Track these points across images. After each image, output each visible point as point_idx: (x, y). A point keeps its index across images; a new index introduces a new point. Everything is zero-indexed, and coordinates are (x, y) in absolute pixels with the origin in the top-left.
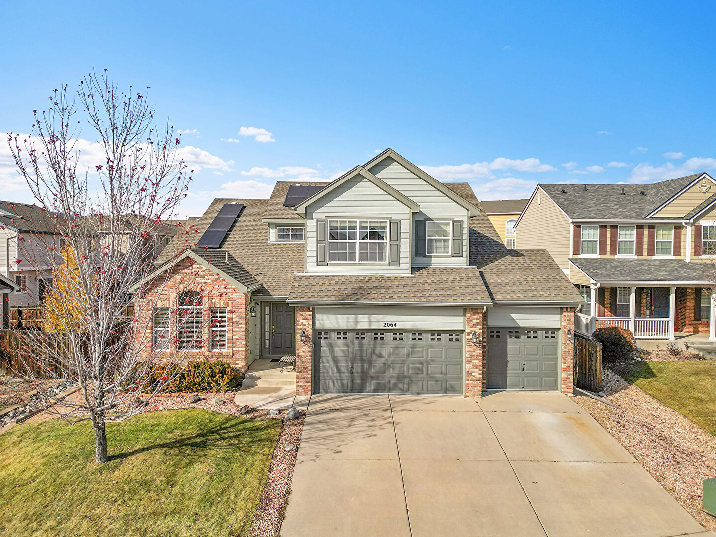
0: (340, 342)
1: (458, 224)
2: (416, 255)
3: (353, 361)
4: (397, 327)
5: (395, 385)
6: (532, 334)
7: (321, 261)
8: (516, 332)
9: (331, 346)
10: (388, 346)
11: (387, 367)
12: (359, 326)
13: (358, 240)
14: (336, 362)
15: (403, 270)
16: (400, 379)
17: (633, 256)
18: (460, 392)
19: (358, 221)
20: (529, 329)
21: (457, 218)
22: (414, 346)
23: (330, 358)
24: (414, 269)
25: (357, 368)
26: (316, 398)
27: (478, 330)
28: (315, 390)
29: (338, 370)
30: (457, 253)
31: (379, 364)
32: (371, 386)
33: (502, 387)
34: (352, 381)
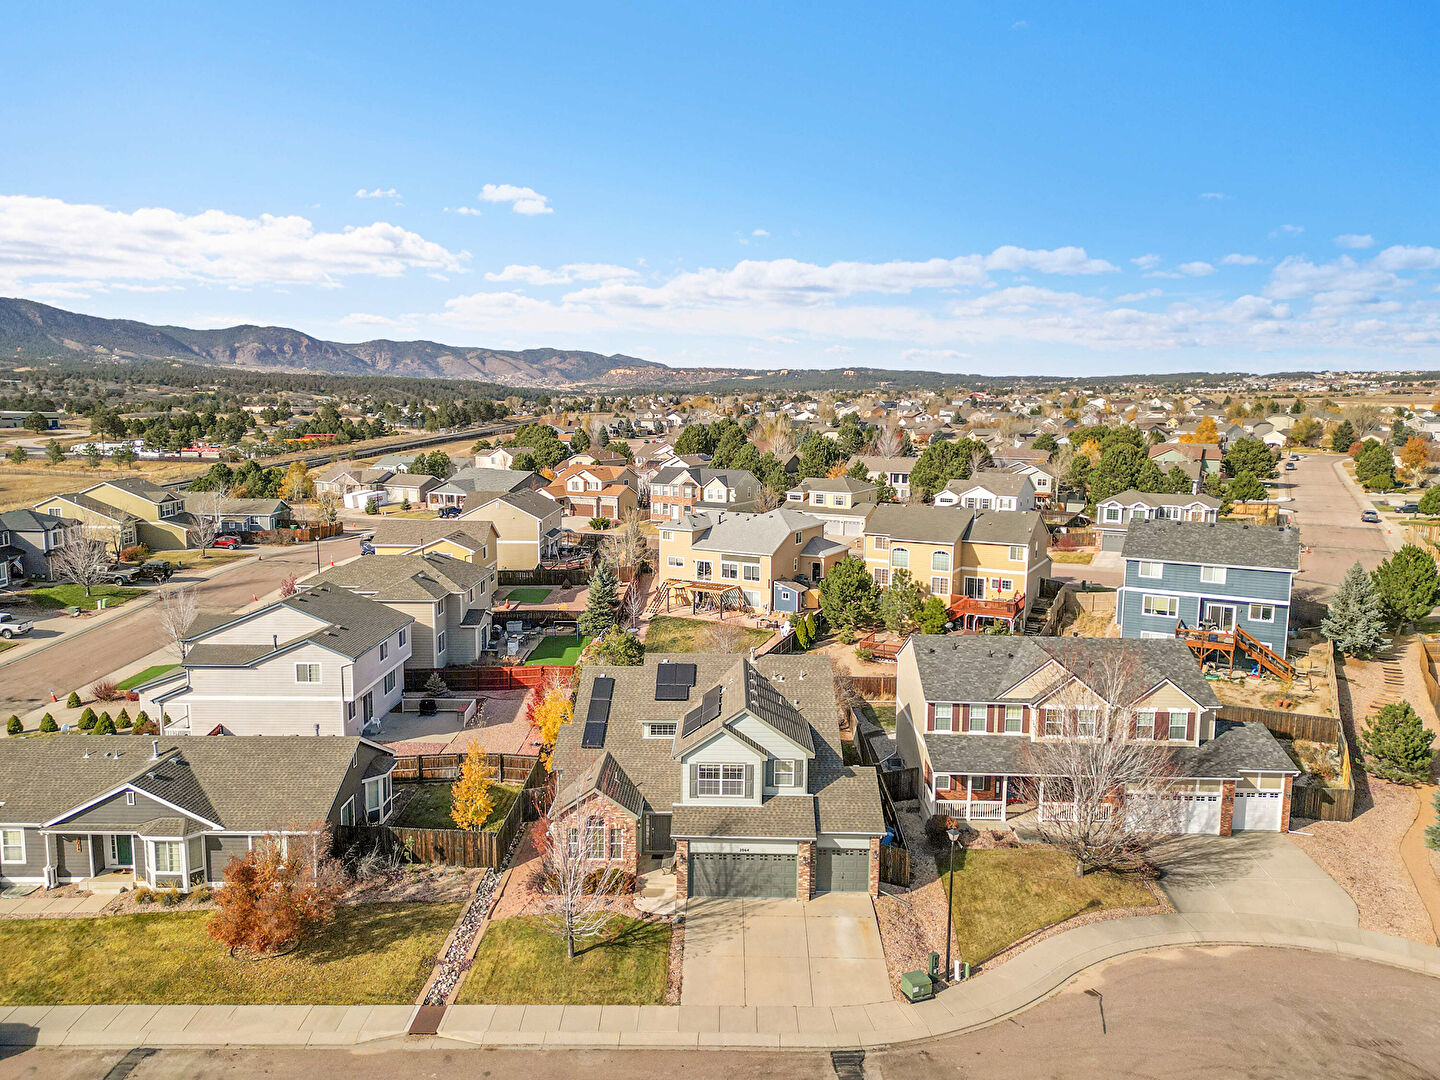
0: (710, 861)
1: (799, 763)
2: (767, 785)
3: (719, 875)
4: (750, 852)
5: (750, 891)
6: (849, 852)
7: (694, 794)
8: (838, 851)
9: (703, 864)
10: (744, 866)
11: (744, 879)
12: (724, 852)
13: (721, 780)
14: (706, 875)
15: (756, 802)
16: (754, 887)
17: (984, 733)
18: (794, 896)
19: (721, 765)
20: (847, 850)
21: (798, 759)
22: (763, 865)
23: (702, 872)
24: (765, 798)
25: (722, 880)
26: (693, 901)
27: (807, 855)
28: (690, 895)
29: (709, 882)
30: (798, 784)
31: (737, 878)
32: (732, 891)
33: (828, 890)
34: (719, 889)
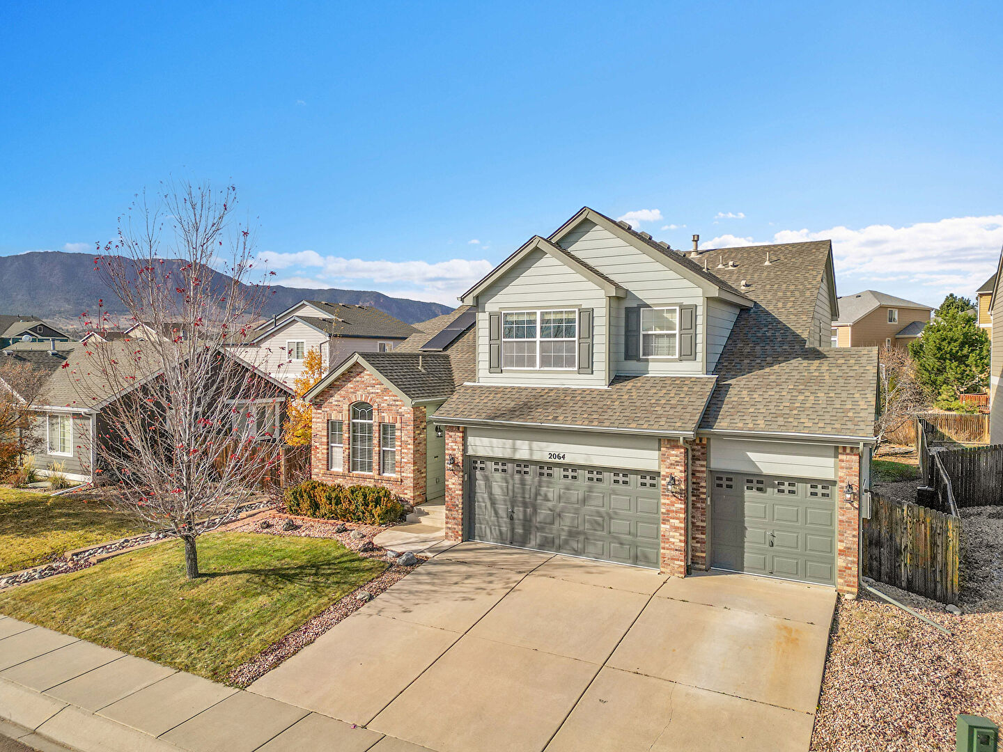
0: (498, 476)
1: (688, 312)
2: (628, 357)
3: (513, 503)
4: (567, 461)
5: (566, 542)
6: (786, 487)
7: (496, 366)
8: (760, 482)
9: (486, 479)
11: (557, 515)
12: (517, 456)
13: (538, 339)
14: (493, 503)
15: (598, 380)
16: (573, 534)
18: (655, 564)
19: (538, 312)
20: (781, 480)
21: (686, 302)
22: (590, 489)
23: (486, 496)
24: (617, 378)
25: (519, 513)
26: (467, 545)
27: (679, 473)
28: (467, 535)
29: (496, 513)
30: (688, 354)
32: (536, 539)
34: (513, 530)
